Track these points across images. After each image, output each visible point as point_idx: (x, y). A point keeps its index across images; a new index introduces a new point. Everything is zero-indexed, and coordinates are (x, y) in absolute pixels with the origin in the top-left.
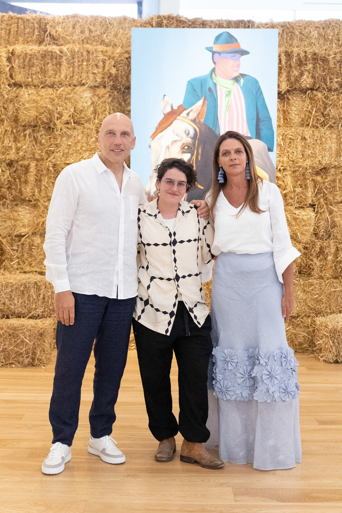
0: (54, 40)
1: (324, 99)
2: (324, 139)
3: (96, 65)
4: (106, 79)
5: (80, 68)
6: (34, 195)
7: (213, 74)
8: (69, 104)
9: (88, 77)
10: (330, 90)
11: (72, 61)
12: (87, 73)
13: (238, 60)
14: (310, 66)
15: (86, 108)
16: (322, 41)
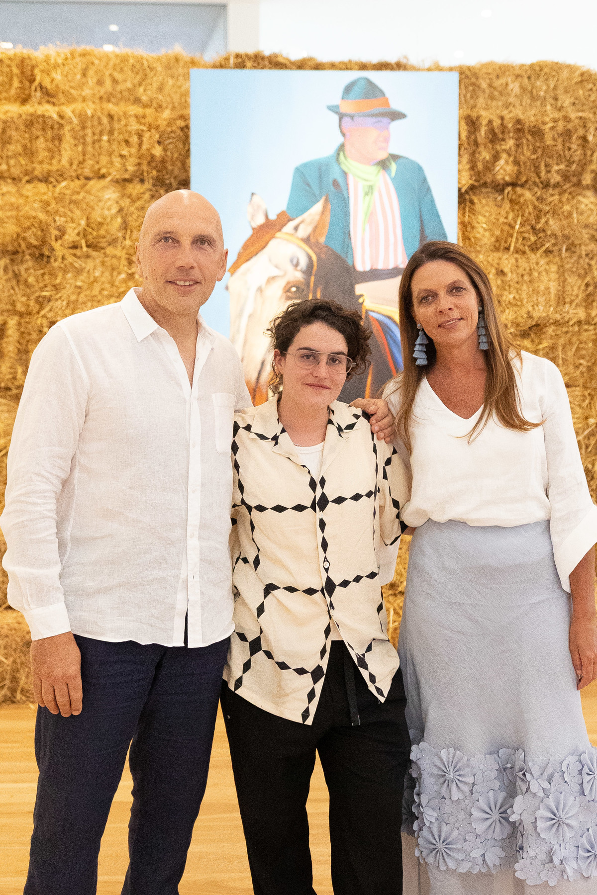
0: (48, 95)
1: (536, 203)
2: (536, 274)
3: (127, 142)
4: (145, 167)
5: (97, 146)
6: (15, 378)
7: (341, 154)
8: (78, 212)
9: (112, 163)
10: (546, 185)
11: (81, 133)
12: (110, 155)
13: (386, 128)
14: (511, 143)
15: (108, 220)
16: (527, 100)
